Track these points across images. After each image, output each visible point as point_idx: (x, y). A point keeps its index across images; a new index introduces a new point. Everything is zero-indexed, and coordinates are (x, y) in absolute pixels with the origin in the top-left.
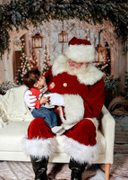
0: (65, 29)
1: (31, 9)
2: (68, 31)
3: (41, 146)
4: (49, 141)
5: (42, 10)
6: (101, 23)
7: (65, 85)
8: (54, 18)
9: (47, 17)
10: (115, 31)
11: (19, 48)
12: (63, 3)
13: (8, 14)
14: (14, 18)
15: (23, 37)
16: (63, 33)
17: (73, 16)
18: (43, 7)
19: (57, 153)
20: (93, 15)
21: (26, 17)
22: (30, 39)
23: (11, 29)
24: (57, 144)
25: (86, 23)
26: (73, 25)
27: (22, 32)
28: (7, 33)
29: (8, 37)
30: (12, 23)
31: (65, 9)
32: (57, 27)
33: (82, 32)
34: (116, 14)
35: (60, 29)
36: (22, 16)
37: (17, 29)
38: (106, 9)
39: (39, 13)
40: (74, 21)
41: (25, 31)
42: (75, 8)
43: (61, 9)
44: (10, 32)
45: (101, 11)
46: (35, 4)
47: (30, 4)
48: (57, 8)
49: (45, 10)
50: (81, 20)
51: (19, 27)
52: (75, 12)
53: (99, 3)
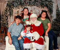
0: (32, 9)
1: (21, 2)
2: (33, 10)
6: (44, 8)
8: (28, 6)
9: (26, 5)
11: (16, 15)
12: (31, 1)
13: (13, 3)
14: (15, 5)
15: (18, 11)
16: (31, 11)
20: (41, 5)
21: (19, 5)
22: (20, 12)
23: (14, 8)
26: (35, 8)
27: (18, 10)
28: (12, 10)
29: (12, 11)
31: (32, 3)
33: (38, 10)
35: (30, 9)
37: (16, 9)
39: (23, 4)
40: (35, 7)
41: (19, 10)
42: (35, 3)
44: (13, 10)
45: (44, 4)
46: (22, 1)
47: (21, 1)
48: (29, 2)
49: (25, 3)
50: (37, 7)
51: (17, 8)
52: (35, 4)
53: (43, 1)
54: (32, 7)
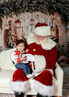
0: (33, 18)
1: (14, 7)
2: (35, 19)
3: (21, 85)
4: (25, 83)
5: (21, 7)
7: (34, 50)
8: (27, 11)
9: (23, 11)
10: (61, 19)
11: (7, 28)
12: (32, 4)
13: (2, 9)
14: (5, 11)
15: (10, 22)
16: (32, 20)
17: (38, 10)
18: (21, 5)
19: (30, 89)
20: (49, 10)
21: (12, 11)
22: (14, 23)
23: (3, 17)
24: (30, 84)
25: (45, 15)
26: (38, 15)
27: (9, 19)
28: (1, 19)
29: (1, 22)
30: (4, 14)
31: (33, 7)
32: (29, 17)
33: (43, 19)
34: (62, 10)
35: (30, 17)
36: (10, 10)
37: (7, 18)
38: (56, 7)
39: (19, 8)
41: (11, 19)
42: (39, 6)
43: (31, 6)
44: (3, 19)
45: (53, 8)
46: (17, 4)
47: (14, 4)
48: (29, 6)
49: (22, 7)
50: (42, 13)
51: (8, 16)
52: (39, 8)
53: (52, 3)
54: (33, 13)
